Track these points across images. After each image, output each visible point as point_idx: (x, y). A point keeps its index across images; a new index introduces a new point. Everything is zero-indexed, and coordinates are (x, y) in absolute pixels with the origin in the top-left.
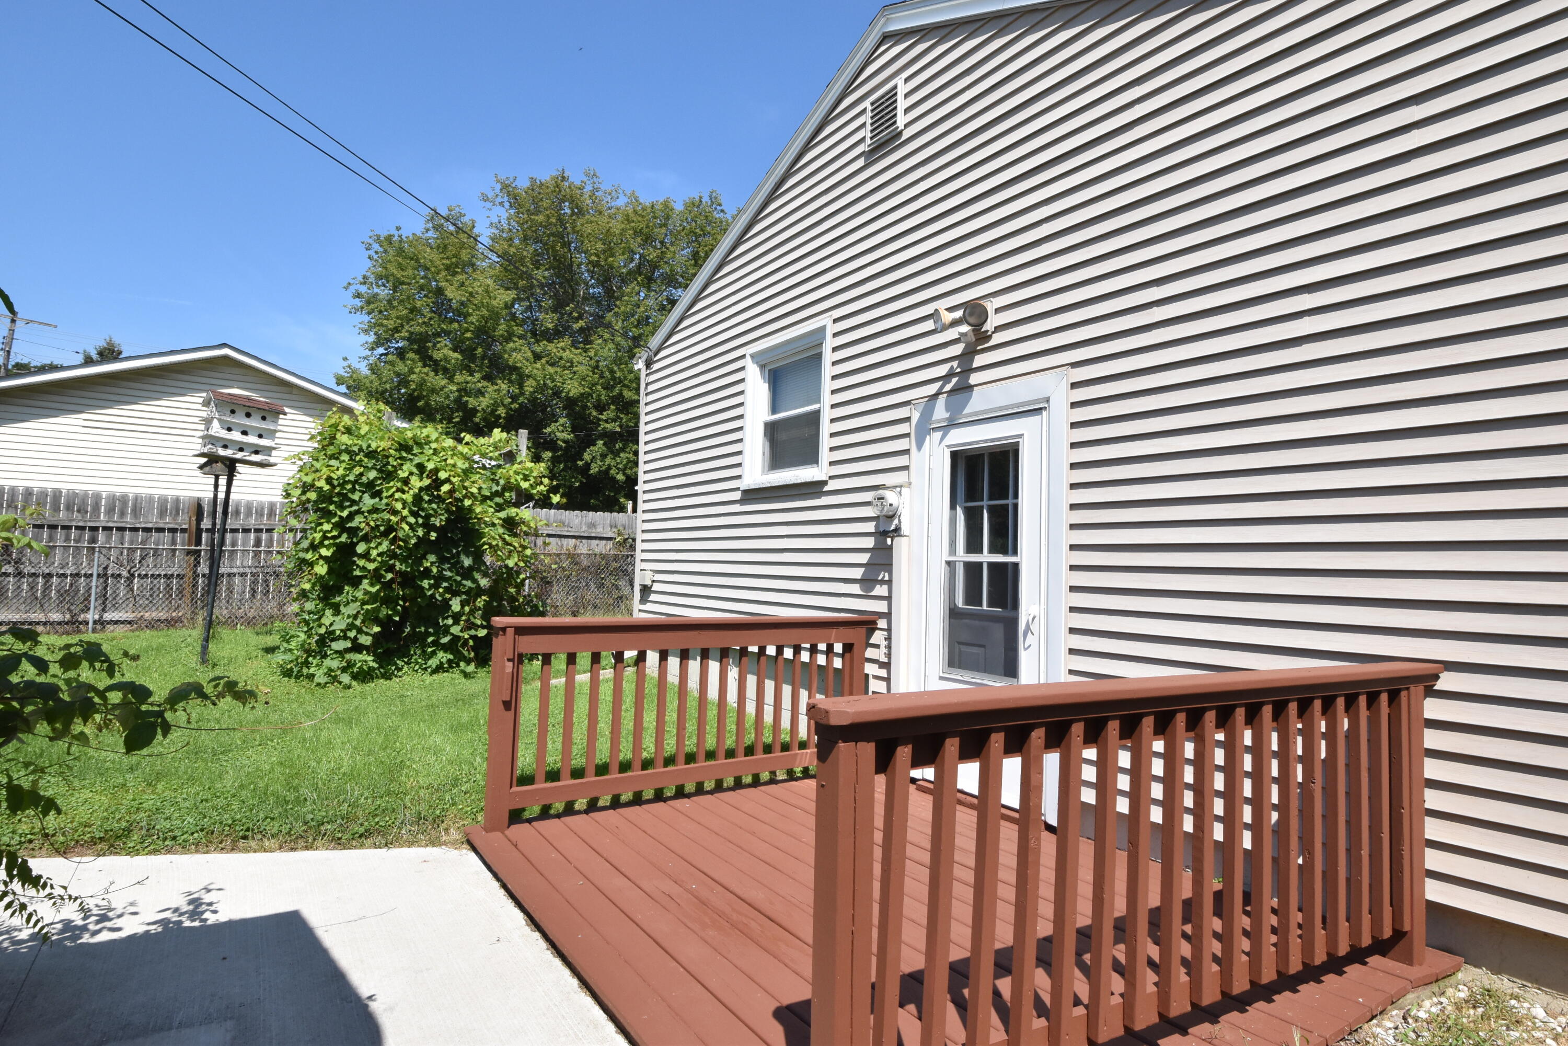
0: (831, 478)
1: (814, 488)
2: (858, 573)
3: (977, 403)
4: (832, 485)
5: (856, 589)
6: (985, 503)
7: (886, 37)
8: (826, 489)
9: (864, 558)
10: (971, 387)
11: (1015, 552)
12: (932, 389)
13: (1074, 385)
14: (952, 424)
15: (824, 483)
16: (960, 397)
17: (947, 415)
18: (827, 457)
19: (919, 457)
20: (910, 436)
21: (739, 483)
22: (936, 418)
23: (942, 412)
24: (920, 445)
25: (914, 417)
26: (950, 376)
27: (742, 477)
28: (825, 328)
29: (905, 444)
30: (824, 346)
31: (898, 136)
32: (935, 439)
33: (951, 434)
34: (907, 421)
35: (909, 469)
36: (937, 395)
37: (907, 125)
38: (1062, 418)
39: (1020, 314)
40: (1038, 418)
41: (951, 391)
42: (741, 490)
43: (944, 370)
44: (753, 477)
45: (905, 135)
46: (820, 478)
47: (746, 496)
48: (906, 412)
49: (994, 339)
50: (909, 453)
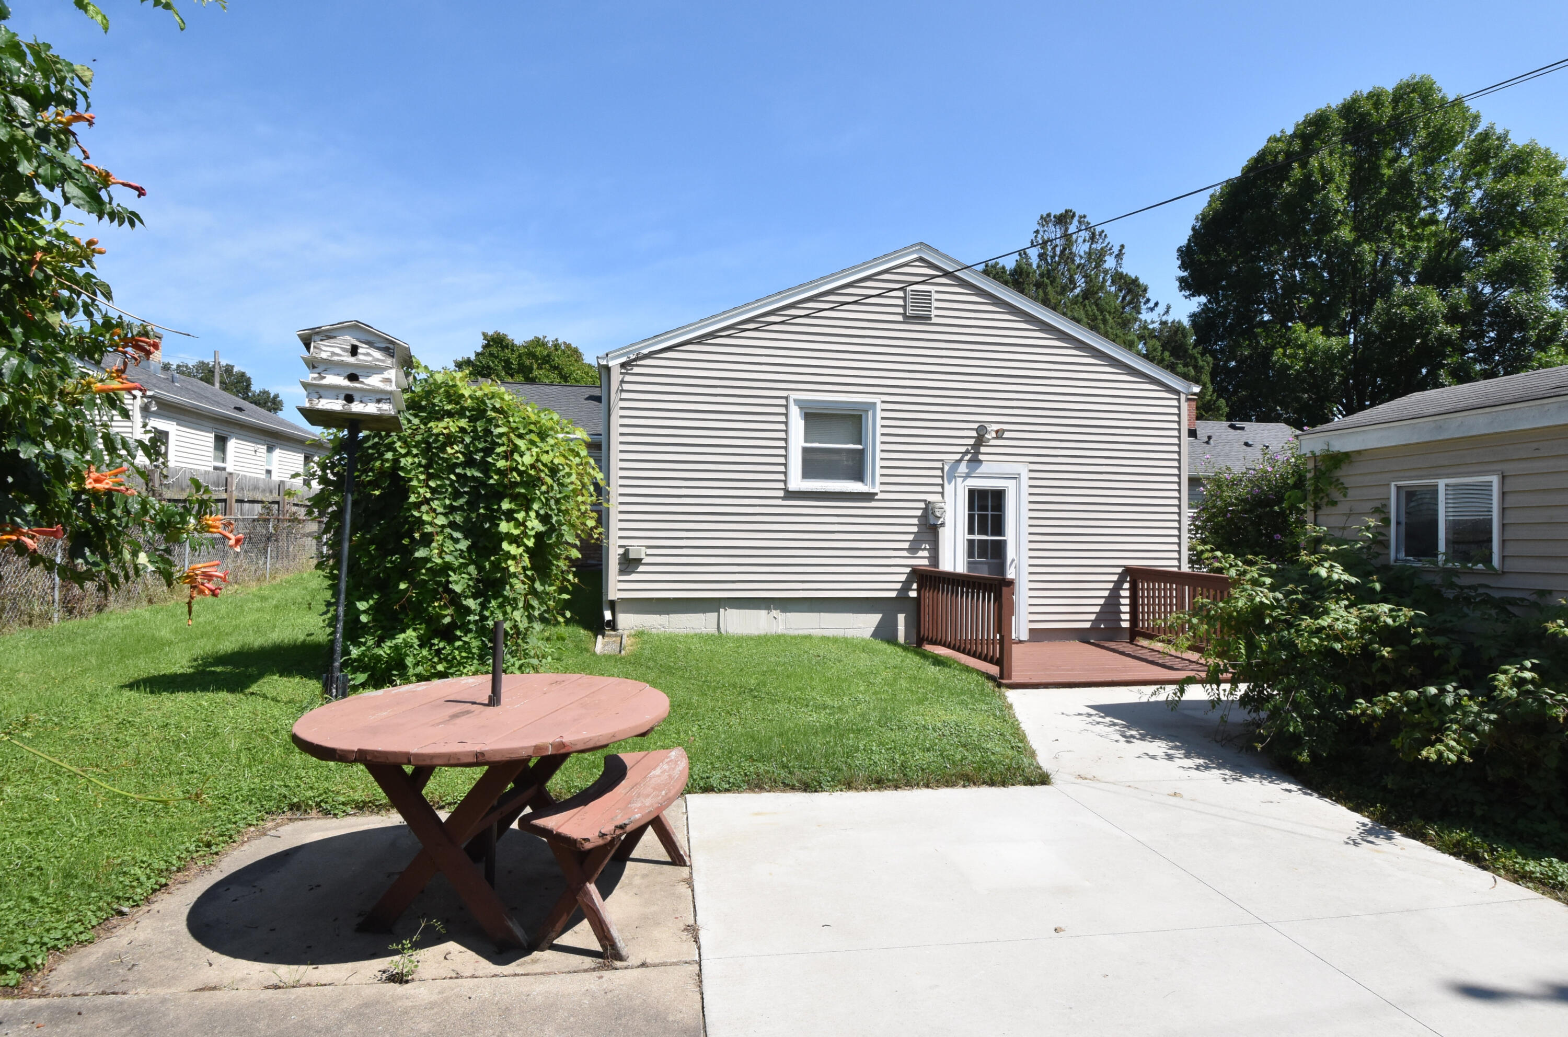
0: (881, 492)
1: (869, 497)
2: (906, 545)
3: (983, 469)
4: (880, 496)
5: (905, 554)
6: (990, 513)
7: (921, 259)
8: (876, 497)
9: (911, 537)
10: (981, 461)
11: (1002, 534)
12: (958, 457)
13: (1030, 471)
14: (968, 476)
15: (876, 494)
16: (973, 464)
17: (967, 471)
18: (878, 479)
19: (949, 488)
20: (942, 477)
21: (782, 485)
22: (959, 471)
23: (963, 468)
24: (949, 483)
25: (946, 468)
26: (967, 452)
27: (785, 482)
28: (875, 404)
29: (939, 481)
30: (870, 413)
31: (929, 318)
32: (959, 480)
33: (969, 480)
34: (942, 469)
35: (942, 494)
36: (960, 460)
37: (936, 316)
38: (1025, 482)
39: (1006, 435)
40: (1014, 481)
41: (969, 461)
42: (786, 490)
43: (963, 449)
44: (797, 483)
45: (934, 320)
46: (872, 491)
47: (791, 495)
48: (939, 465)
49: (992, 442)
50: (942, 486)
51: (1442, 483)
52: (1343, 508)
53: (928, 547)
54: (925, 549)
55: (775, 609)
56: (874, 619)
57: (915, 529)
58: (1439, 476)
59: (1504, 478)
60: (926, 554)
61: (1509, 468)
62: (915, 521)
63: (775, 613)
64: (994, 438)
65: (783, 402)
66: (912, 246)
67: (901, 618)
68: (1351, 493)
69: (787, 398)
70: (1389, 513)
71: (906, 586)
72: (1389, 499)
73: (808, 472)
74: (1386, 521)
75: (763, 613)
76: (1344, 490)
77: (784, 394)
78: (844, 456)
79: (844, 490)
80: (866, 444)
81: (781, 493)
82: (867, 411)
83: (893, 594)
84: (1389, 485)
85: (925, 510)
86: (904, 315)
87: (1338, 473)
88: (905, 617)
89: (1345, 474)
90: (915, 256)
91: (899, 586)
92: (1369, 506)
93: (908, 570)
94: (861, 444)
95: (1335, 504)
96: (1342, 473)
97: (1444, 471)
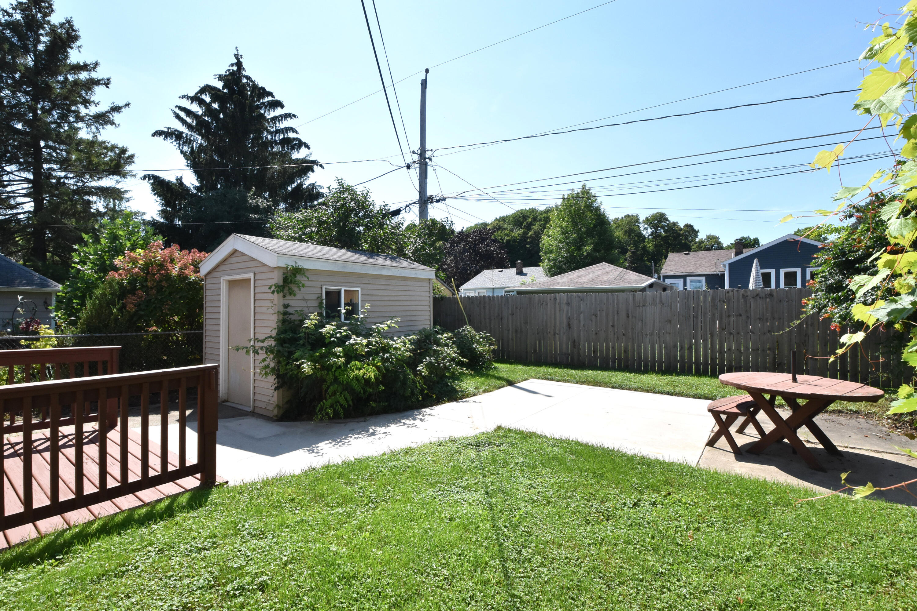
51: (342, 289)
52: (299, 296)
58: (341, 286)
59: (361, 289)
68: (302, 289)
70: (323, 300)
72: (322, 293)
74: (322, 304)
76: (299, 287)
84: (321, 287)
87: (296, 278)
92: (314, 297)
95: (295, 295)
96: (299, 277)
97: (343, 284)
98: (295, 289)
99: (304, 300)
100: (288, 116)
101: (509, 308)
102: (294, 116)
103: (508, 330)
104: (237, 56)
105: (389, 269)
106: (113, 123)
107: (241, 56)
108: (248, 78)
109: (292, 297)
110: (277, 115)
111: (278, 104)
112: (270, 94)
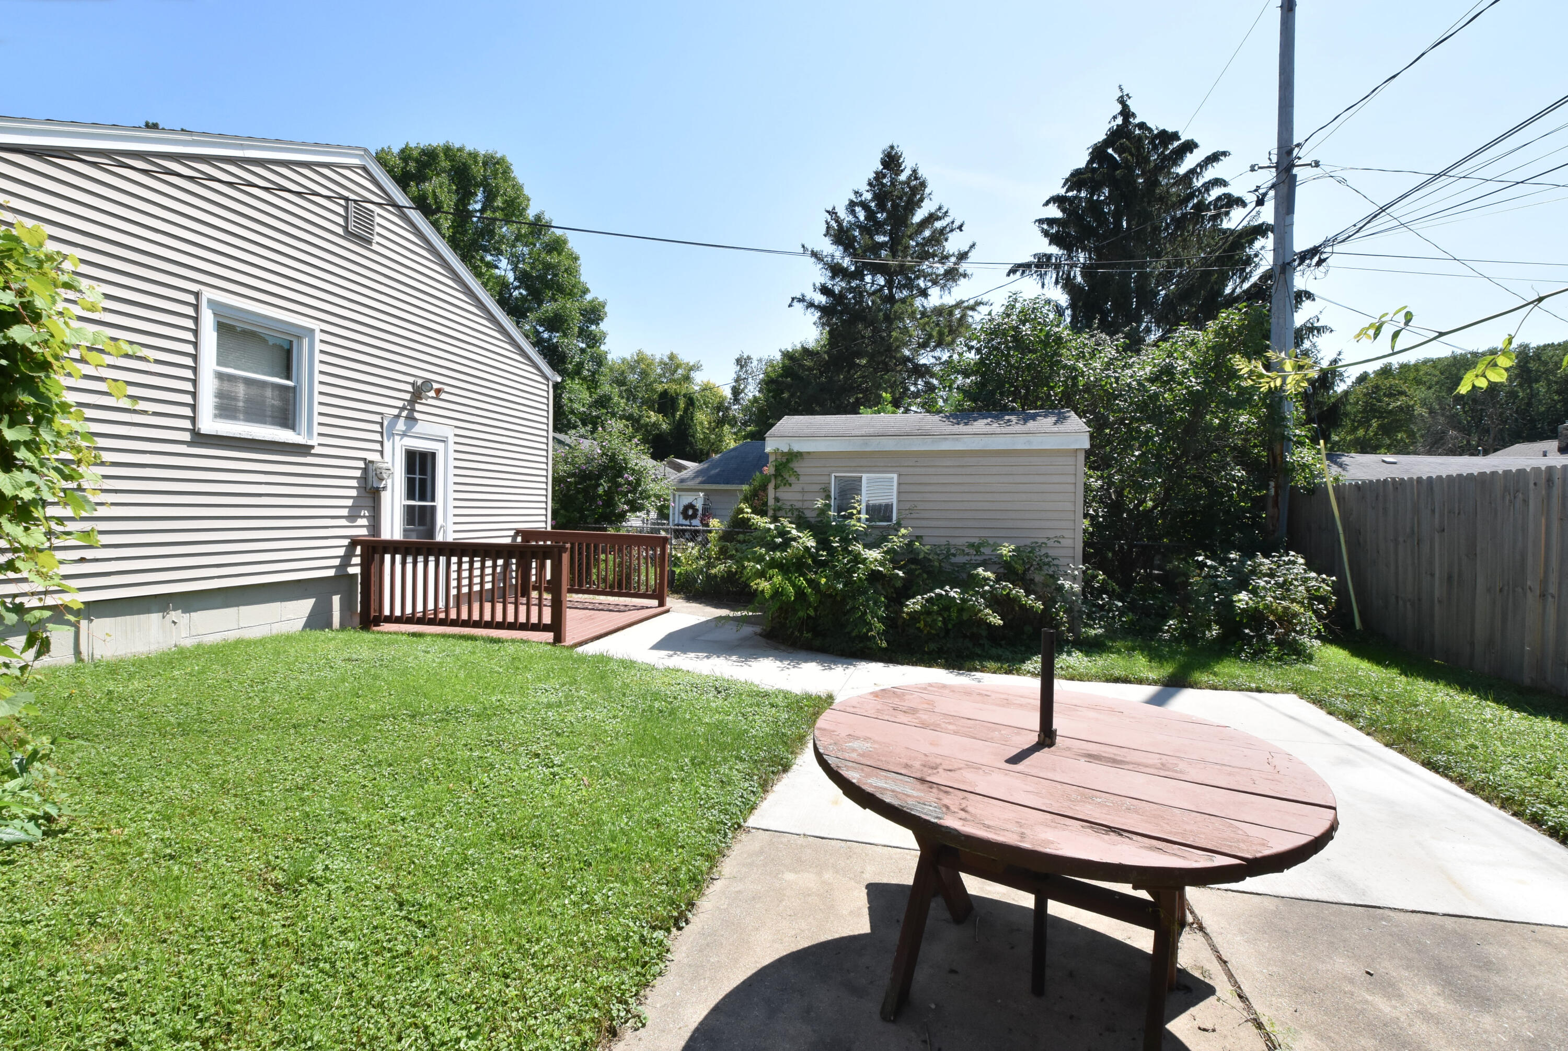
0: (319, 445)
1: (304, 450)
2: (345, 512)
3: (419, 428)
4: (317, 450)
5: (344, 522)
6: (419, 475)
7: (364, 168)
8: (313, 451)
9: (349, 502)
10: (416, 420)
11: (433, 500)
12: (396, 412)
13: (457, 435)
14: (404, 435)
15: (312, 447)
16: (409, 422)
17: (404, 428)
18: (317, 429)
19: (388, 445)
20: (382, 433)
21: (187, 424)
22: (397, 428)
23: (401, 425)
24: (389, 440)
25: (386, 423)
26: (403, 409)
27: (193, 420)
28: (313, 331)
29: (377, 437)
30: (306, 342)
31: (370, 243)
32: (397, 438)
33: (405, 439)
34: (382, 424)
35: (382, 453)
36: (398, 416)
37: (378, 243)
38: (452, 447)
39: (443, 396)
40: (443, 444)
41: (406, 418)
42: (195, 433)
43: (400, 404)
44: (209, 424)
45: (375, 247)
46: (310, 443)
47: (200, 439)
48: (378, 418)
49: (430, 401)
50: (382, 443)
51: (865, 476)
52: (796, 487)
53: (367, 514)
54: (364, 517)
55: (174, 610)
56: (306, 605)
57: (354, 493)
58: (863, 472)
59: (899, 475)
60: (364, 522)
61: (904, 471)
62: (354, 483)
63: (174, 615)
64: (433, 398)
65: (191, 299)
66: (357, 148)
67: (336, 600)
68: (801, 478)
69: (197, 295)
70: (830, 492)
71: (346, 560)
72: (830, 483)
73: (226, 409)
74: (828, 497)
75: (155, 617)
76: (798, 476)
77: (195, 287)
78: (269, 393)
79: (277, 439)
80: (298, 381)
81: (187, 437)
82: (299, 338)
83: (331, 573)
84: (829, 475)
85: (365, 470)
86: (346, 228)
87: (791, 465)
88: (340, 598)
89: (796, 465)
90: (356, 161)
91: (337, 562)
92: (817, 488)
93: (346, 542)
94: (288, 377)
95: (790, 485)
96: (795, 465)
97: (865, 469)
98: (792, 479)
99: (803, 492)
100: (1214, 158)
101: (1433, 511)
102: (1224, 154)
103: (1432, 575)
104: (1122, 101)
105: (957, 439)
106: (965, 275)
107: (1127, 95)
108: (1142, 126)
109: (787, 488)
110: (1192, 166)
111: (1190, 146)
112: (1175, 136)
